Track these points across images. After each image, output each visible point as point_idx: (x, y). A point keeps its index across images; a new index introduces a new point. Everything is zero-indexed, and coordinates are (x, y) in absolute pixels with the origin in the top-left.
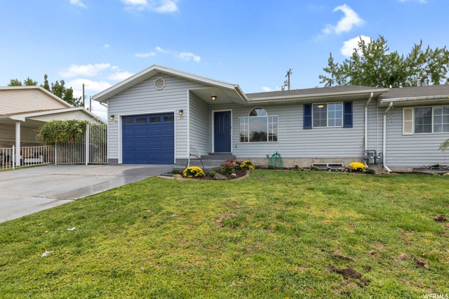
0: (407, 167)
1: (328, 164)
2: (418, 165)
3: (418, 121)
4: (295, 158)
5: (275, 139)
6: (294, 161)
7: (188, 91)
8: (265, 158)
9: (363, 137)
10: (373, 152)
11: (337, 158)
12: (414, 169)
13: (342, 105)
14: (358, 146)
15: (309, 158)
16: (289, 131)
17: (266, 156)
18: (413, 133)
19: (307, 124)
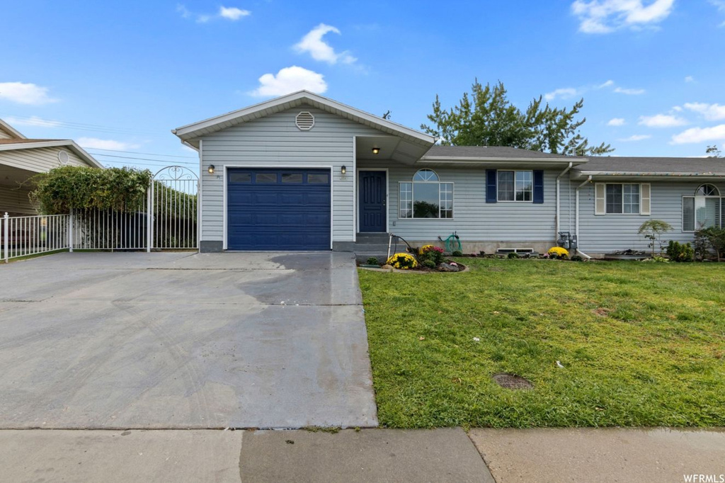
0: (599, 253)
1: (515, 249)
2: (611, 250)
3: (609, 199)
4: (475, 242)
5: (450, 214)
6: (475, 246)
7: (354, 138)
8: (436, 242)
9: (554, 216)
10: (567, 234)
11: (526, 242)
12: (606, 255)
13: (531, 174)
14: (549, 227)
15: (493, 242)
16: (468, 204)
17: (436, 239)
18: (604, 213)
19: (491, 197)
